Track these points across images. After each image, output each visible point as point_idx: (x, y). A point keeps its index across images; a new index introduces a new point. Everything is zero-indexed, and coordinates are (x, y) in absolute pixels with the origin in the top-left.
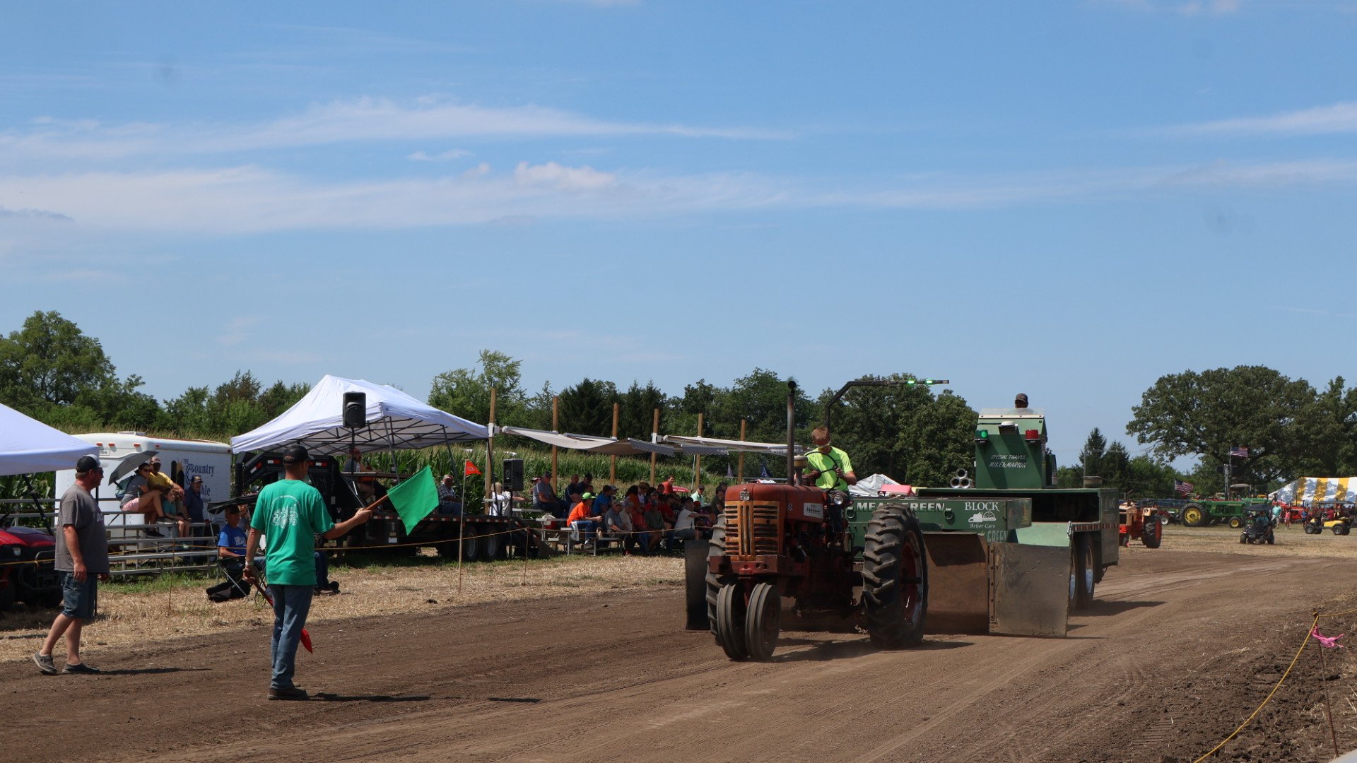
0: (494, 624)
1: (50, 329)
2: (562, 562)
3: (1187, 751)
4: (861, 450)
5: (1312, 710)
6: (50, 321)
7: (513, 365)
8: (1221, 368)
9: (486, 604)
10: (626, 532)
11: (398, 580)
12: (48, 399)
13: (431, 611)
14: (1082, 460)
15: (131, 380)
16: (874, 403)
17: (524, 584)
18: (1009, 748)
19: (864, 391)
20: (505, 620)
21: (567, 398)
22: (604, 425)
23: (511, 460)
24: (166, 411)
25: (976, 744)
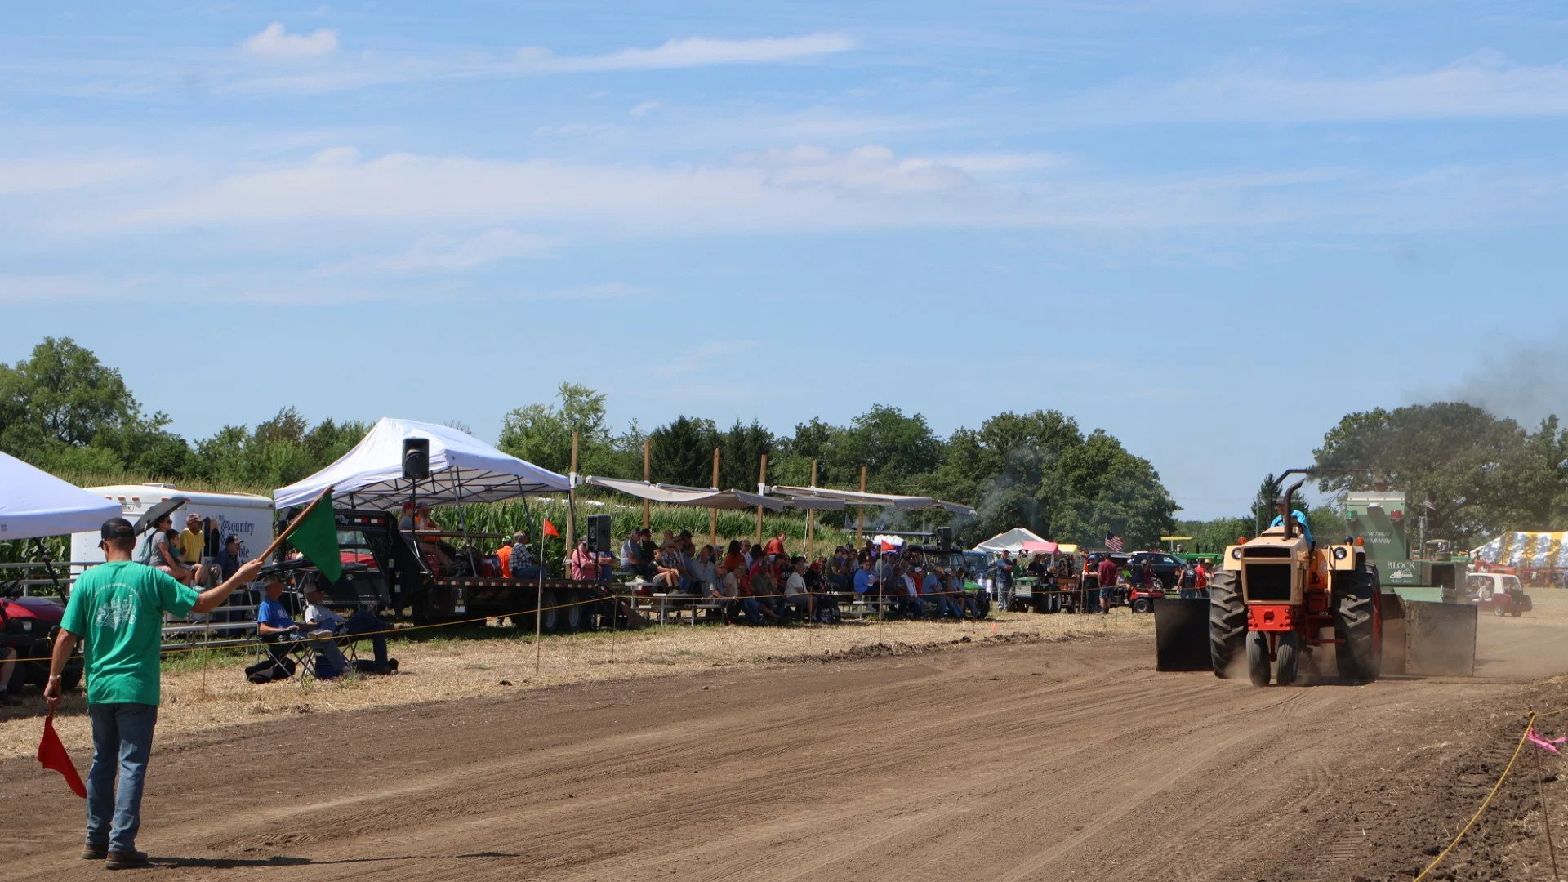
0: (578, 711)
1: (62, 358)
2: (655, 633)
3: (1382, 870)
4: (999, 498)
5: (1526, 820)
6: (62, 348)
7: (597, 400)
8: (1416, 405)
9: (569, 686)
10: (729, 599)
11: (466, 656)
12: (60, 438)
13: (504, 695)
14: (1254, 511)
15: (157, 418)
16: (1014, 445)
18: (1175, 864)
19: (1002, 430)
20: (590, 706)
21: (658, 439)
22: (702, 470)
23: (597, 515)
24: (196, 453)
25: (1137, 859)
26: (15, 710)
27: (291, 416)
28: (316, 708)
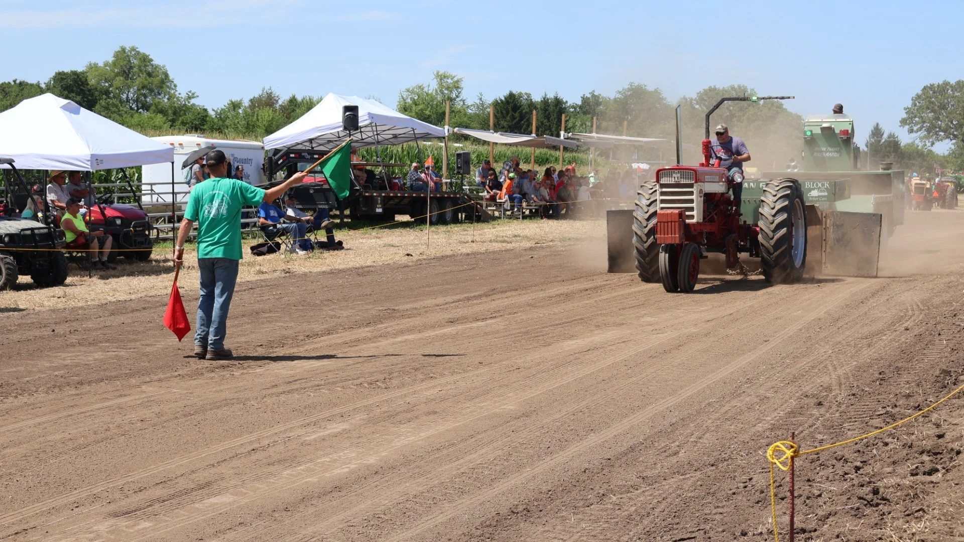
0: (454, 271)
1: (131, 59)
2: (498, 224)
3: (958, 365)
6: (131, 53)
7: (457, 82)
9: (447, 256)
10: (543, 203)
11: (384, 239)
12: (131, 108)
13: (408, 262)
14: (867, 146)
15: (189, 95)
18: (827, 362)
19: (709, 98)
20: (461, 269)
21: (497, 105)
22: (524, 124)
23: (462, 152)
24: (214, 117)
25: (804, 359)
26: (113, 272)
27: (269, 93)
28: (294, 270)
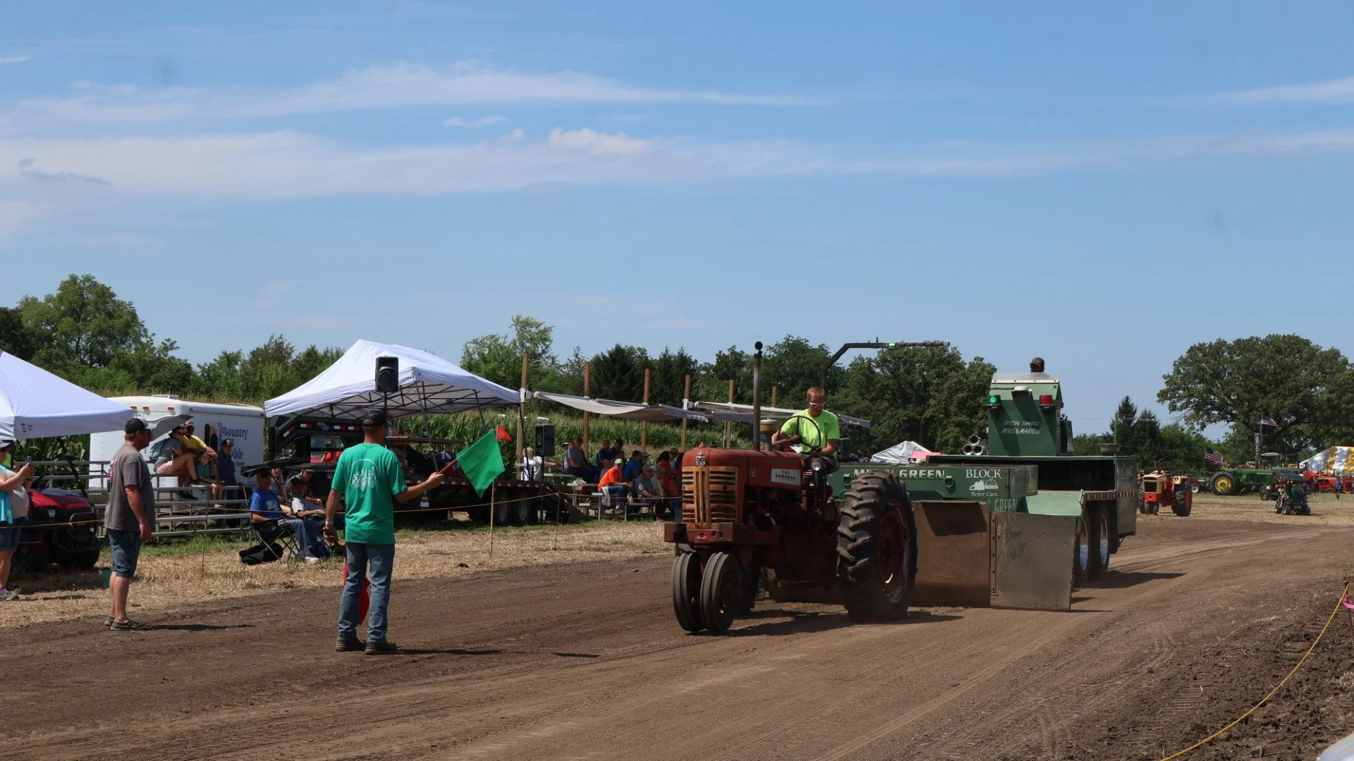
0: (525, 588)
1: (84, 293)
2: (593, 527)
3: (1217, 718)
4: (892, 417)
5: (1342, 678)
6: (84, 284)
7: (545, 331)
8: (1253, 337)
9: (517, 568)
10: (655, 498)
11: (429, 544)
12: (83, 362)
13: (462, 575)
14: (1112, 428)
15: (166, 344)
16: (905, 371)
17: (555, 549)
18: (1038, 714)
19: (894, 358)
20: (536, 584)
21: (598, 364)
22: (635, 391)
23: (543, 425)
24: (199, 375)
25: (1005, 710)
26: (41, 583)
27: (280, 343)
28: (299, 584)
